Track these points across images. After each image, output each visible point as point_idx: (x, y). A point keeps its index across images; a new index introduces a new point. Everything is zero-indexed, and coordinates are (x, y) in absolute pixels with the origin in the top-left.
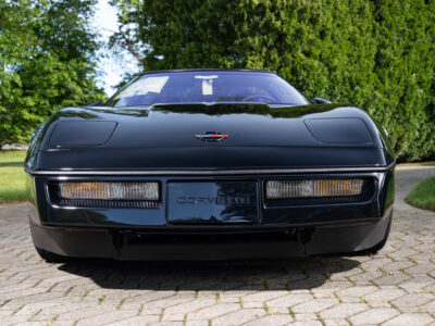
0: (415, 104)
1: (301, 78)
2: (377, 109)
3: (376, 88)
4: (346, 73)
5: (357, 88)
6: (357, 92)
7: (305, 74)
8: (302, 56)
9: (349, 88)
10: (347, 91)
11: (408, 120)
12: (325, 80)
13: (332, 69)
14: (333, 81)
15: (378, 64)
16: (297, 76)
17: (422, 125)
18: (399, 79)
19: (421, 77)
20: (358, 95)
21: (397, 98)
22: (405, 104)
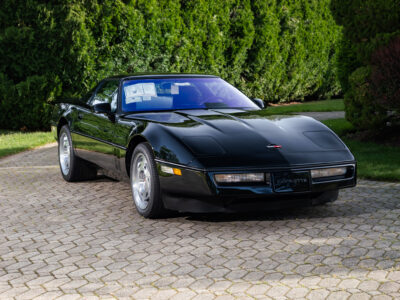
0: (217, 48)
1: (121, 28)
2: (184, 56)
3: (181, 33)
4: (159, 20)
5: (167, 34)
6: (166, 39)
7: (125, 23)
8: (123, 5)
9: (160, 36)
10: (158, 39)
11: (209, 67)
12: (142, 28)
13: (147, 17)
14: (148, 29)
15: (184, 6)
16: (118, 26)
17: (220, 71)
18: (202, 22)
19: (221, 18)
20: (168, 42)
21: (200, 43)
22: (207, 49)
